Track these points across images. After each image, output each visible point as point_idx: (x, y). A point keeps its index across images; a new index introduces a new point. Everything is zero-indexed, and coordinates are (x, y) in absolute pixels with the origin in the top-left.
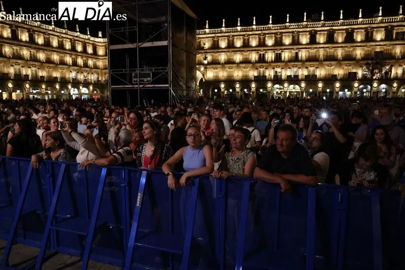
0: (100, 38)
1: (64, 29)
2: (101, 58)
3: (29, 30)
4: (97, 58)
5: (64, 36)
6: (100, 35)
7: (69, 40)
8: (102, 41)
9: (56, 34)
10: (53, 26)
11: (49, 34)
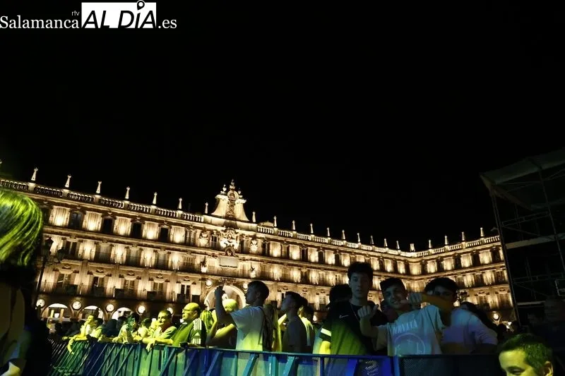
0: (413, 251)
1: (371, 245)
2: (416, 278)
3: (335, 251)
4: (411, 279)
5: (372, 253)
6: (412, 248)
7: (377, 258)
8: (416, 256)
9: (363, 252)
10: (360, 244)
11: (356, 253)
